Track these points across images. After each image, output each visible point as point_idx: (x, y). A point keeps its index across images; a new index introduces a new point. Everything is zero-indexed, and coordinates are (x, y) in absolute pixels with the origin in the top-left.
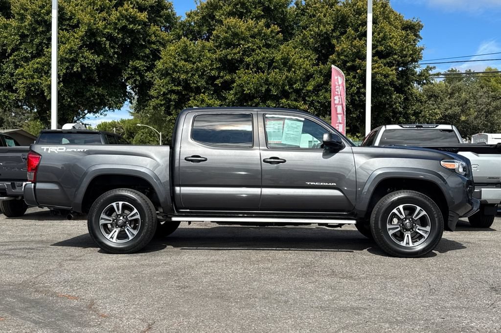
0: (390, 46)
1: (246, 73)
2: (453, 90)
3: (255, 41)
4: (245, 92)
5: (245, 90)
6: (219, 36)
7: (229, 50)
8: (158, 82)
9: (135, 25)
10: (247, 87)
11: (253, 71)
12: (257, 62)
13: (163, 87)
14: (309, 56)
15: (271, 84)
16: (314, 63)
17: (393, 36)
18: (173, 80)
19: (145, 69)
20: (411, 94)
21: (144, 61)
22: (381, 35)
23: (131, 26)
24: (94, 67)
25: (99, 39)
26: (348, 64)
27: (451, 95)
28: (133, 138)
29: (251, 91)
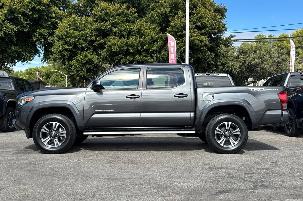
0: (204, 23)
1: (113, 38)
2: (256, 49)
3: (120, 18)
4: (113, 51)
5: (113, 49)
6: (96, 14)
7: (102, 24)
8: (56, 43)
9: (41, 6)
10: (114, 47)
11: (118, 37)
12: (121, 31)
13: (60, 47)
14: (155, 28)
15: (129, 45)
16: (158, 33)
17: (207, 16)
18: (66, 43)
19: (47, 35)
20: (220, 52)
21: (47, 29)
22: (199, 15)
23: (38, 7)
24: (14, 34)
25: (16, 15)
26: (178, 34)
27: (254, 51)
28: (50, 78)
29: (117, 50)
